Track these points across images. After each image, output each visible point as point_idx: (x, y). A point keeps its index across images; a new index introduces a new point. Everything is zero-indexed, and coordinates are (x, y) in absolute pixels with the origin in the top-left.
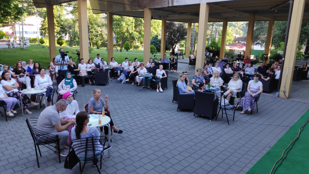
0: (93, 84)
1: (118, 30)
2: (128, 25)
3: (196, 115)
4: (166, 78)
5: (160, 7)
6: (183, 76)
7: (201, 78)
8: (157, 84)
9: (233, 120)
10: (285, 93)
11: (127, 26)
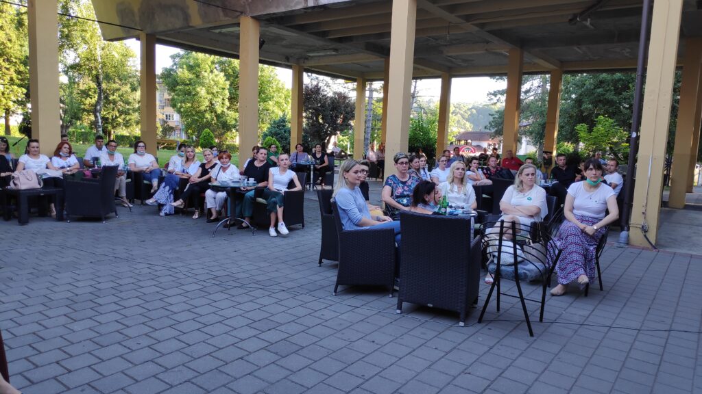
0: (60, 218)
1: (189, 105)
2: (213, 93)
3: (405, 305)
4: (300, 195)
5: (282, 9)
6: (354, 169)
7: (409, 183)
8: (270, 212)
9: (539, 320)
10: (645, 231)
11: (210, 97)
